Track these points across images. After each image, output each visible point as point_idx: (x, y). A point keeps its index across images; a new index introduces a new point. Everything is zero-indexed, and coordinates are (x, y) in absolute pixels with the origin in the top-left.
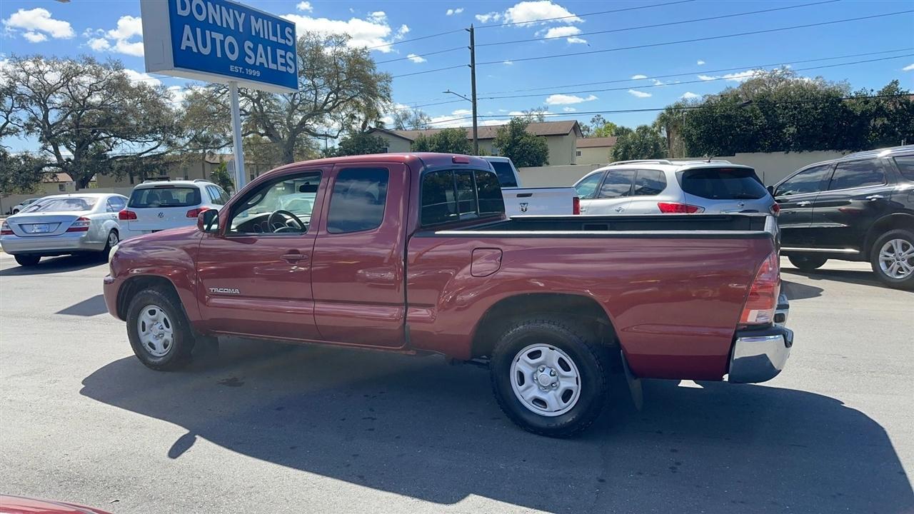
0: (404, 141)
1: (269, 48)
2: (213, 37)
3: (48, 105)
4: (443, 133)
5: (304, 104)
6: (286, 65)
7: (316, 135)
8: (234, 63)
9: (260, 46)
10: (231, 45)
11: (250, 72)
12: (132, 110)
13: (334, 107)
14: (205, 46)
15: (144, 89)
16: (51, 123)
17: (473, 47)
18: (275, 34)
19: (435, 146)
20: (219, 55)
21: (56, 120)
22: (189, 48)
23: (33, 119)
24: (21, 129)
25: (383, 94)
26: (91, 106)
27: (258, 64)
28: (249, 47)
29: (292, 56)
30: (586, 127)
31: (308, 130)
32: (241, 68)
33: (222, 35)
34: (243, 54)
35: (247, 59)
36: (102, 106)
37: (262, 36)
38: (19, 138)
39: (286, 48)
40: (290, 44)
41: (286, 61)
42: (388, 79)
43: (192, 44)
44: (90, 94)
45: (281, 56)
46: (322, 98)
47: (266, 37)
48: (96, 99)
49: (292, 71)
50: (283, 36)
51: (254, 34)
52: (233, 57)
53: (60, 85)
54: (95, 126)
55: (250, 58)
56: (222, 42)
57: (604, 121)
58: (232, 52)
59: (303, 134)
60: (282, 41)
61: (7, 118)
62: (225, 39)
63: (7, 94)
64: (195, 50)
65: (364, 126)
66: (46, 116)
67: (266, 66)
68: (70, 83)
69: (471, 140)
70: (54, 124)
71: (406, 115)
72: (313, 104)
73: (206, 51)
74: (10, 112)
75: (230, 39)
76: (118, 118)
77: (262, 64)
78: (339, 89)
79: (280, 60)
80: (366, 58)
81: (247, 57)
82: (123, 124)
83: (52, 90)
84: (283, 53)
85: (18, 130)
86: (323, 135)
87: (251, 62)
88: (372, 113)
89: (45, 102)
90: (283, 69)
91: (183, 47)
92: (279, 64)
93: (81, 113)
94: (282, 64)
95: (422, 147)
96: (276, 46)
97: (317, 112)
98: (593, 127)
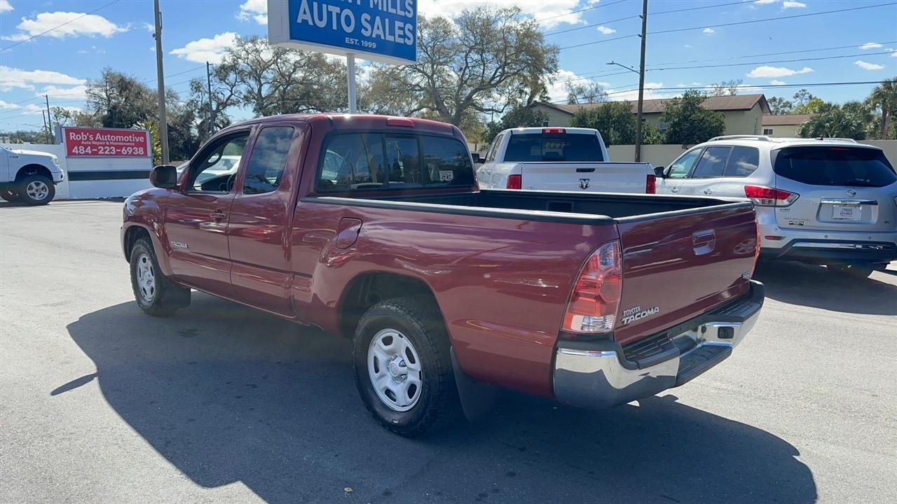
0: (566, 115)
1: (387, 20)
2: (329, 10)
3: (261, 80)
4: (605, 107)
5: (472, 79)
6: (404, 36)
7: (482, 110)
8: (350, 35)
9: (378, 19)
10: (347, 17)
11: (365, 43)
12: (327, 86)
13: (500, 81)
14: (321, 19)
15: (339, 65)
16: (263, 96)
17: (645, 17)
18: (394, 6)
19: (596, 119)
20: (335, 27)
21: (267, 93)
22: (305, 22)
23: (249, 92)
24: (241, 101)
25: (550, 66)
26: (295, 81)
27: (374, 36)
28: (366, 20)
29: (411, 28)
30: (788, 103)
31: (474, 105)
32: (356, 40)
33: (339, 8)
34: (359, 26)
35: (363, 31)
36: (303, 80)
37: (380, 8)
38: (240, 109)
39: (405, 20)
40: (410, 16)
41: (404, 32)
42: (555, 50)
43: (308, 17)
44: (294, 70)
45: (400, 28)
46: (489, 73)
47: (385, 10)
48: (299, 75)
49: (409, 43)
50: (404, 9)
51: (372, 6)
52: (349, 30)
53: (272, 62)
54: (297, 99)
55: (367, 30)
56: (339, 15)
57: (810, 97)
58: (348, 24)
59: (470, 110)
60: (401, 13)
61: (231, 91)
62: (341, 12)
63: (232, 69)
64: (311, 23)
65: (529, 101)
66: (260, 90)
67: (383, 38)
68: (279, 60)
69: (636, 114)
70: (266, 97)
71: (582, 89)
72: (480, 78)
73: (322, 24)
74: (235, 85)
75: (347, 12)
76: (315, 92)
77: (378, 36)
78: (506, 64)
79: (398, 32)
80: (534, 31)
81: (363, 30)
82: (318, 98)
83: (266, 66)
84: (402, 25)
85: (239, 101)
86: (489, 110)
87: (367, 34)
88: (538, 88)
89: (260, 77)
90: (401, 41)
91: (299, 21)
92: (397, 36)
93: (287, 87)
94: (400, 36)
95: (581, 122)
96: (394, 18)
97: (485, 87)
98: (796, 103)
